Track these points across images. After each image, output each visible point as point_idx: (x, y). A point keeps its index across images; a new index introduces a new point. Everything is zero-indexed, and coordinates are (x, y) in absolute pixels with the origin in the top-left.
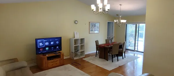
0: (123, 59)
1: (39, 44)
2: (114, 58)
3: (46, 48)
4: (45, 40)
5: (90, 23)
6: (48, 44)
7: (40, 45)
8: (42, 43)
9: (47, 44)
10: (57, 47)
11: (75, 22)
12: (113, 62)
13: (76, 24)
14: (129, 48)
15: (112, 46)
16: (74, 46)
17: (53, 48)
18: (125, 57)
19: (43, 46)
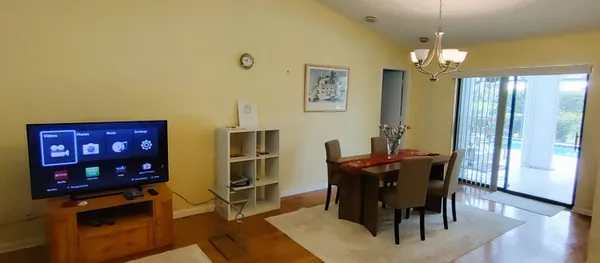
0: (446, 227)
1: (48, 151)
2: (403, 221)
3: (87, 169)
4: (78, 131)
5: (309, 68)
6: (97, 151)
7: (54, 155)
8: (61, 147)
9: (91, 149)
10: (147, 166)
11: (244, 62)
12: (397, 242)
13: (246, 68)
14: (470, 174)
15: (397, 166)
16: (230, 160)
17: (122, 168)
18: (455, 219)
19: (71, 157)
